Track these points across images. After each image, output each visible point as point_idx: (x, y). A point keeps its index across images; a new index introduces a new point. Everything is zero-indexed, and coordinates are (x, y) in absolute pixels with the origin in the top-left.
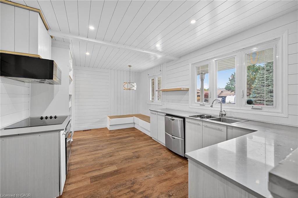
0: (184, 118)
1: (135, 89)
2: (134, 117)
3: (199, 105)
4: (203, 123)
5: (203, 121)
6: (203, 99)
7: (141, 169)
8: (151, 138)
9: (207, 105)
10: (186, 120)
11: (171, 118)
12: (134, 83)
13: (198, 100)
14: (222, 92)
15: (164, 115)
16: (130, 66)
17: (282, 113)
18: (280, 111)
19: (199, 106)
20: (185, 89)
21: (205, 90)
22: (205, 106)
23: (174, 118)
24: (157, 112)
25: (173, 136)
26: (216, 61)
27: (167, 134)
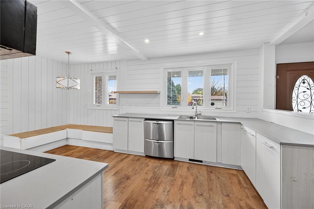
0: (173, 121)
1: (79, 88)
2: (67, 129)
4: (195, 123)
5: (195, 121)
7: (148, 188)
8: (112, 152)
10: (175, 122)
11: (156, 123)
12: (77, 79)
15: (142, 120)
16: (69, 53)
17: (234, 110)
18: (232, 109)
22: (178, 108)
23: (160, 122)
24: (128, 117)
25: (159, 141)
26: (188, 70)
27: (147, 140)
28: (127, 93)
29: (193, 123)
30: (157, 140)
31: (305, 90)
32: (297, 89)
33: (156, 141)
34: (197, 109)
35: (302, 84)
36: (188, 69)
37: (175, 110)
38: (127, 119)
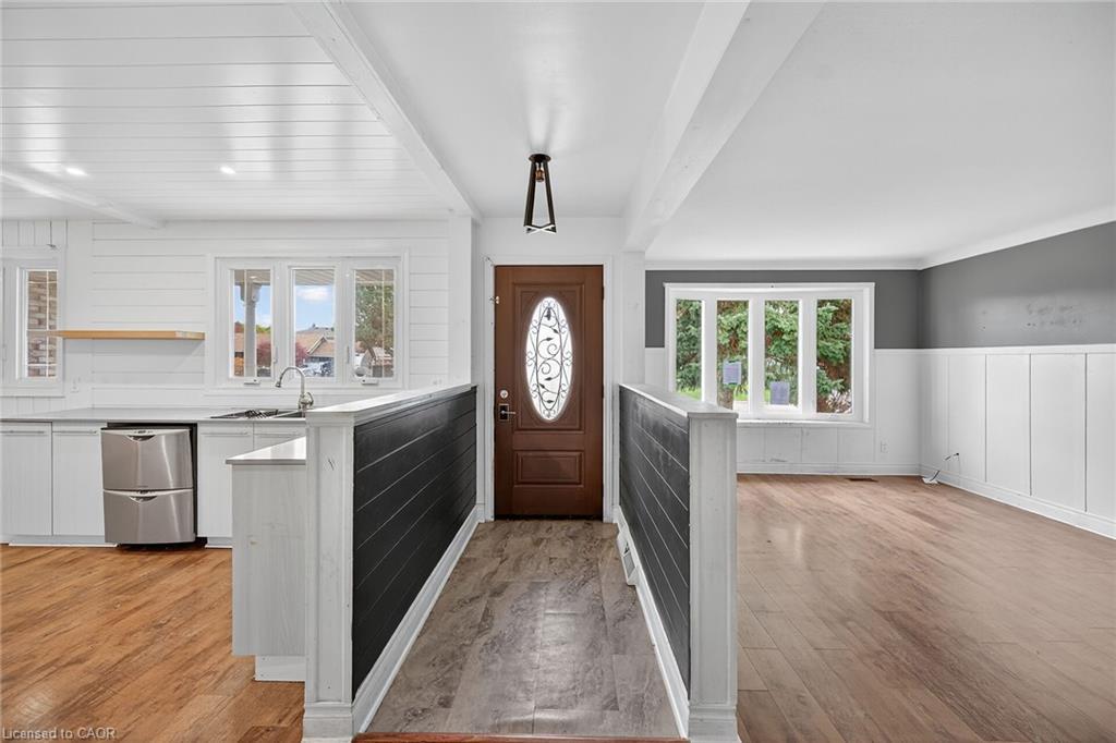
0: (193, 427)
3: (242, 386)
4: (256, 429)
5: (254, 423)
6: (252, 368)
9: (267, 384)
10: (201, 430)
11: (137, 434)
13: (239, 372)
14: (323, 340)
15: (97, 428)
17: (403, 388)
19: (240, 389)
20: (189, 336)
21: (260, 330)
22: (262, 386)
23: (148, 432)
24: (51, 422)
25: (146, 491)
26: (289, 267)
27: (114, 495)
28: (93, 338)
29: (249, 429)
30: (142, 492)
31: (551, 334)
32: (536, 331)
33: (139, 494)
34: (306, 386)
35: (545, 320)
36: (290, 264)
37: (252, 391)
38: (46, 428)
